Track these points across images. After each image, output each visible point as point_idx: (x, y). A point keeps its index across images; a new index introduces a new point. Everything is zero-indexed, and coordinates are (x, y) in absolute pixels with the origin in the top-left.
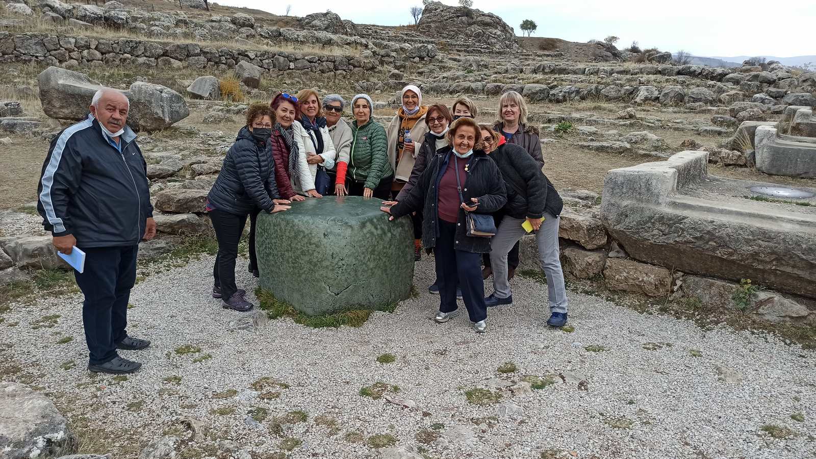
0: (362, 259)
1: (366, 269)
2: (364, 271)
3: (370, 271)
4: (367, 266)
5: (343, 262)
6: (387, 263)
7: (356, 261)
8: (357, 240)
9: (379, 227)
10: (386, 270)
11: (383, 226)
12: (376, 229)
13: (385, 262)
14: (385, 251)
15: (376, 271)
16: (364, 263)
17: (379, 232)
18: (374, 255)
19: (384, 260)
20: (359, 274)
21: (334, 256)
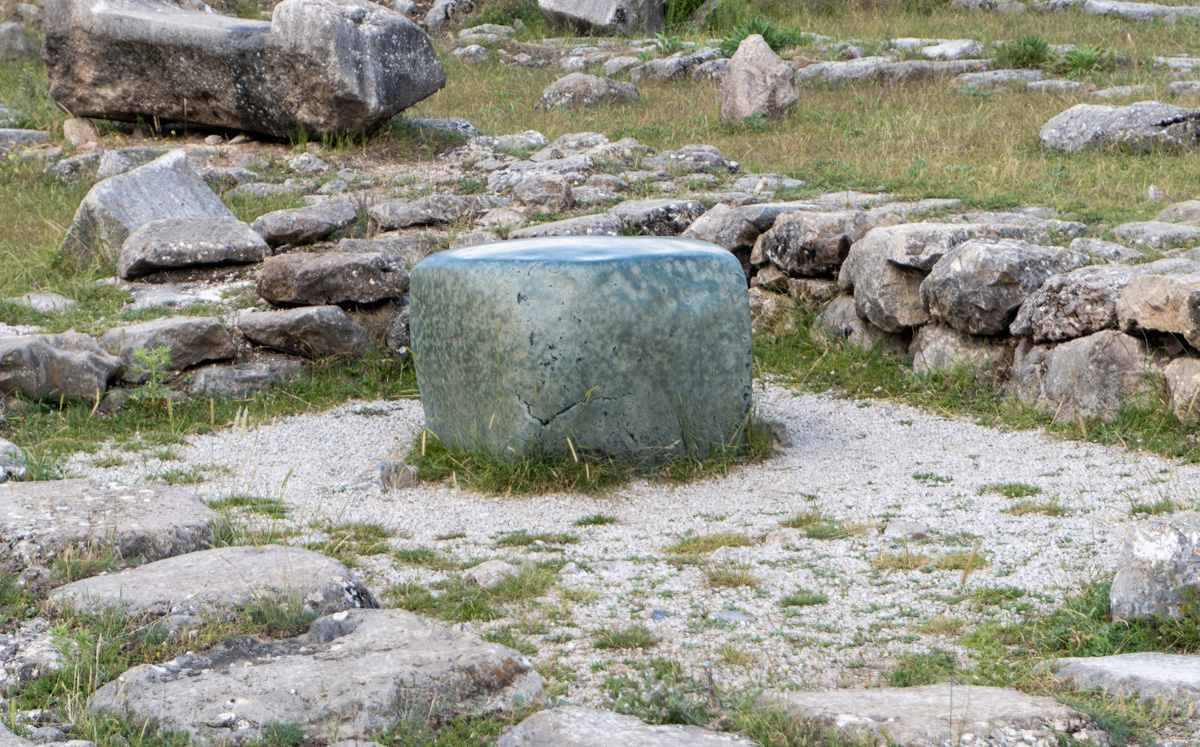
0: (598, 349)
1: (610, 372)
2: (602, 375)
3: (620, 379)
4: (610, 366)
5: (555, 353)
6: (666, 368)
7: (583, 351)
8: (584, 307)
9: (644, 285)
10: (664, 383)
11: (655, 283)
12: (637, 287)
13: (660, 363)
14: (658, 337)
15: (636, 381)
16: (603, 359)
17: (644, 295)
18: (628, 342)
19: (657, 357)
20: (593, 380)
21: (535, 339)
